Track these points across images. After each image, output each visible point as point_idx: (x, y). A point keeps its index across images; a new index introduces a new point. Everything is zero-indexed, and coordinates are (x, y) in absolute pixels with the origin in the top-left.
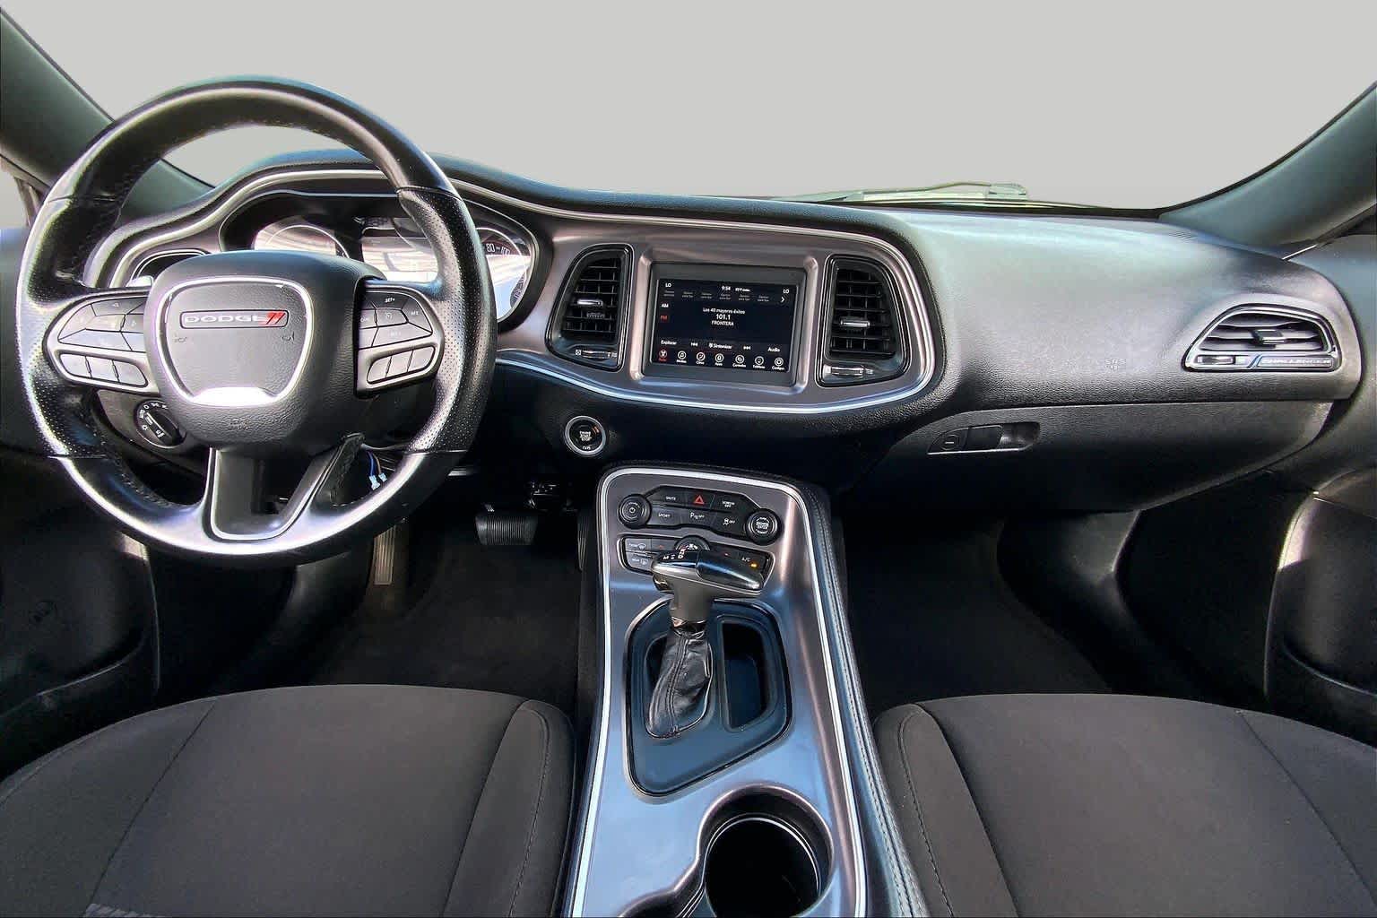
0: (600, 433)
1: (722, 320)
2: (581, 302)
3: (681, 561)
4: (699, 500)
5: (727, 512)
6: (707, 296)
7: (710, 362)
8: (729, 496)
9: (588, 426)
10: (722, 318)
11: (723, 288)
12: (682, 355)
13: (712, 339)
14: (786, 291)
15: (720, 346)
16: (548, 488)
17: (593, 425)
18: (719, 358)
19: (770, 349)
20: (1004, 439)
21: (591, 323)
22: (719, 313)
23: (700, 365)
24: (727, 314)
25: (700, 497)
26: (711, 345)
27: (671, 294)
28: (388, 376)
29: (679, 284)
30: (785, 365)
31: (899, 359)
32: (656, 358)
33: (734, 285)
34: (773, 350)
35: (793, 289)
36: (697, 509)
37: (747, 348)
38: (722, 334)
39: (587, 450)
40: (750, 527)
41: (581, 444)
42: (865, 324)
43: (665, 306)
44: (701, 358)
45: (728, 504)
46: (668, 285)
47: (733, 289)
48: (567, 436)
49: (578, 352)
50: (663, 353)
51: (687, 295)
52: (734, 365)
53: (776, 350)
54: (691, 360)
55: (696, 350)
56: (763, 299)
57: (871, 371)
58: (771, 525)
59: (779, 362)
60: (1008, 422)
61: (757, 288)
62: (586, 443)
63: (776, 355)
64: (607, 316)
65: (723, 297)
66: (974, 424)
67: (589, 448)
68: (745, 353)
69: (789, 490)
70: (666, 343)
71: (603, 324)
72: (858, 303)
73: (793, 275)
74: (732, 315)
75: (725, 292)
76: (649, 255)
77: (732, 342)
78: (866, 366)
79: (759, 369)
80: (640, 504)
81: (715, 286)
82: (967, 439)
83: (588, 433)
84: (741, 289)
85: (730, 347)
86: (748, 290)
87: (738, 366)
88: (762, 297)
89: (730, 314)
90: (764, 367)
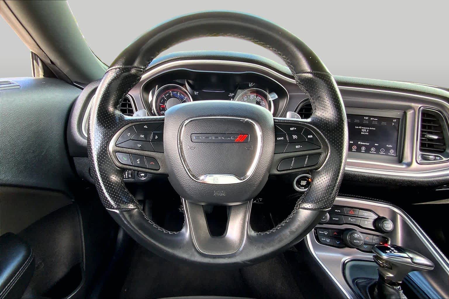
1: (365, 132)
4: (352, 212)
5: (366, 218)
6: (357, 121)
7: (359, 150)
9: (303, 178)
11: (365, 118)
13: (360, 140)
14: (395, 121)
15: (364, 144)
17: (307, 178)
18: (363, 148)
19: (387, 146)
22: (363, 129)
23: (354, 151)
24: (367, 129)
25: (352, 210)
26: (359, 143)
30: (395, 153)
33: (370, 117)
34: (389, 146)
35: (398, 120)
36: (352, 216)
37: (377, 145)
38: (364, 138)
39: (302, 189)
41: (300, 186)
42: (436, 137)
45: (366, 214)
47: (369, 119)
48: (295, 183)
52: (370, 152)
53: (390, 146)
54: (350, 149)
55: (352, 145)
57: (438, 158)
59: (392, 151)
61: (381, 119)
62: (303, 186)
63: (390, 149)
65: (365, 122)
68: (375, 147)
72: (430, 127)
75: (366, 120)
77: (370, 142)
78: (436, 156)
79: (382, 154)
81: (361, 117)
83: (305, 181)
84: (373, 119)
85: (368, 144)
86: (376, 119)
87: (373, 152)
88: (383, 123)
89: (368, 129)
90: (384, 154)
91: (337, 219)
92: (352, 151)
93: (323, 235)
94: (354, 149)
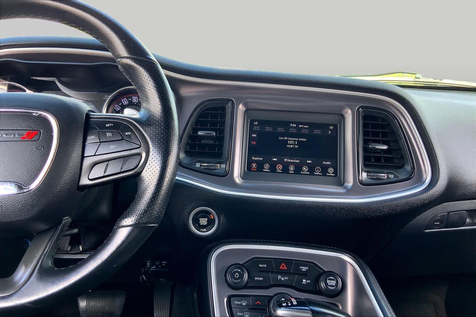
0: (214, 219)
2: (200, 133)
3: (295, 306)
4: (283, 267)
5: (305, 275)
6: (280, 130)
7: (285, 170)
8: (304, 263)
9: (205, 214)
10: (292, 143)
11: (291, 125)
12: (267, 166)
13: (286, 156)
14: (332, 127)
15: (292, 161)
16: (161, 264)
17: (209, 213)
18: (292, 168)
19: (324, 163)
20: (468, 220)
21: (204, 146)
22: (290, 140)
23: (279, 172)
24: (295, 141)
25: (283, 264)
26: (285, 160)
27: (258, 128)
28: (106, 174)
29: (263, 123)
30: (335, 172)
31: (408, 168)
32: (249, 168)
33: (298, 123)
34: (326, 163)
35: (335, 126)
36: (283, 273)
37: (310, 162)
38: (292, 153)
39: (204, 232)
40: (323, 285)
41: (200, 227)
42: (385, 147)
43: (254, 135)
44: (279, 168)
45: (304, 269)
46: (256, 123)
47: (297, 126)
48: (191, 222)
49: (198, 165)
50: (254, 165)
51: (268, 129)
52: (302, 172)
53: (328, 163)
54: (273, 169)
55: (276, 163)
56: (317, 132)
57: (392, 176)
58: (337, 282)
59: (331, 170)
60: (470, 209)
61: (313, 126)
62: (204, 227)
63: (328, 167)
64: (215, 142)
65: (291, 131)
66: (451, 210)
67: (205, 230)
68: (308, 165)
69: (346, 258)
70: (256, 159)
71: (211, 147)
72: (376, 134)
73: (335, 118)
74: (298, 141)
75: (292, 127)
76: (245, 105)
77: (300, 158)
78: (388, 173)
79: (318, 175)
80: (242, 270)
81: (286, 124)
82: (446, 221)
83: (205, 219)
84: (303, 126)
85: (298, 161)
86: (307, 127)
87: (305, 173)
88: (316, 131)
89: (297, 141)
90: (321, 174)
91: (261, 279)
92: (276, 172)
93: (240, 307)
94: (279, 169)
